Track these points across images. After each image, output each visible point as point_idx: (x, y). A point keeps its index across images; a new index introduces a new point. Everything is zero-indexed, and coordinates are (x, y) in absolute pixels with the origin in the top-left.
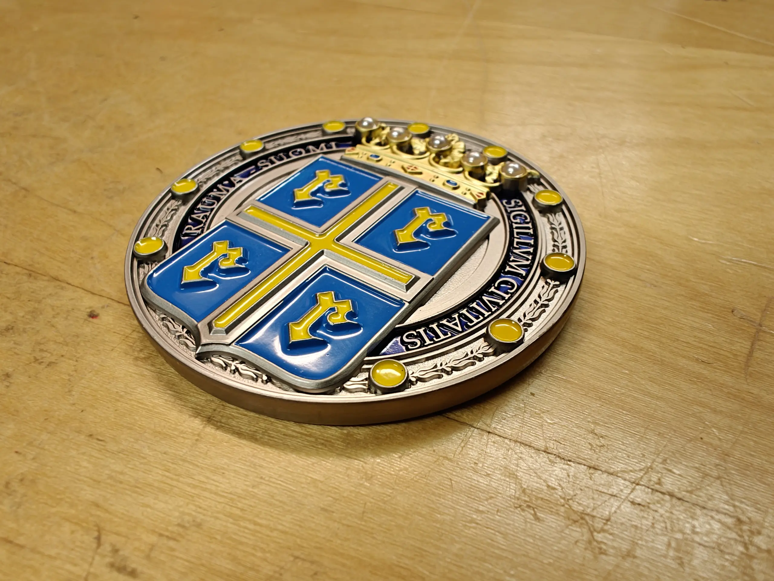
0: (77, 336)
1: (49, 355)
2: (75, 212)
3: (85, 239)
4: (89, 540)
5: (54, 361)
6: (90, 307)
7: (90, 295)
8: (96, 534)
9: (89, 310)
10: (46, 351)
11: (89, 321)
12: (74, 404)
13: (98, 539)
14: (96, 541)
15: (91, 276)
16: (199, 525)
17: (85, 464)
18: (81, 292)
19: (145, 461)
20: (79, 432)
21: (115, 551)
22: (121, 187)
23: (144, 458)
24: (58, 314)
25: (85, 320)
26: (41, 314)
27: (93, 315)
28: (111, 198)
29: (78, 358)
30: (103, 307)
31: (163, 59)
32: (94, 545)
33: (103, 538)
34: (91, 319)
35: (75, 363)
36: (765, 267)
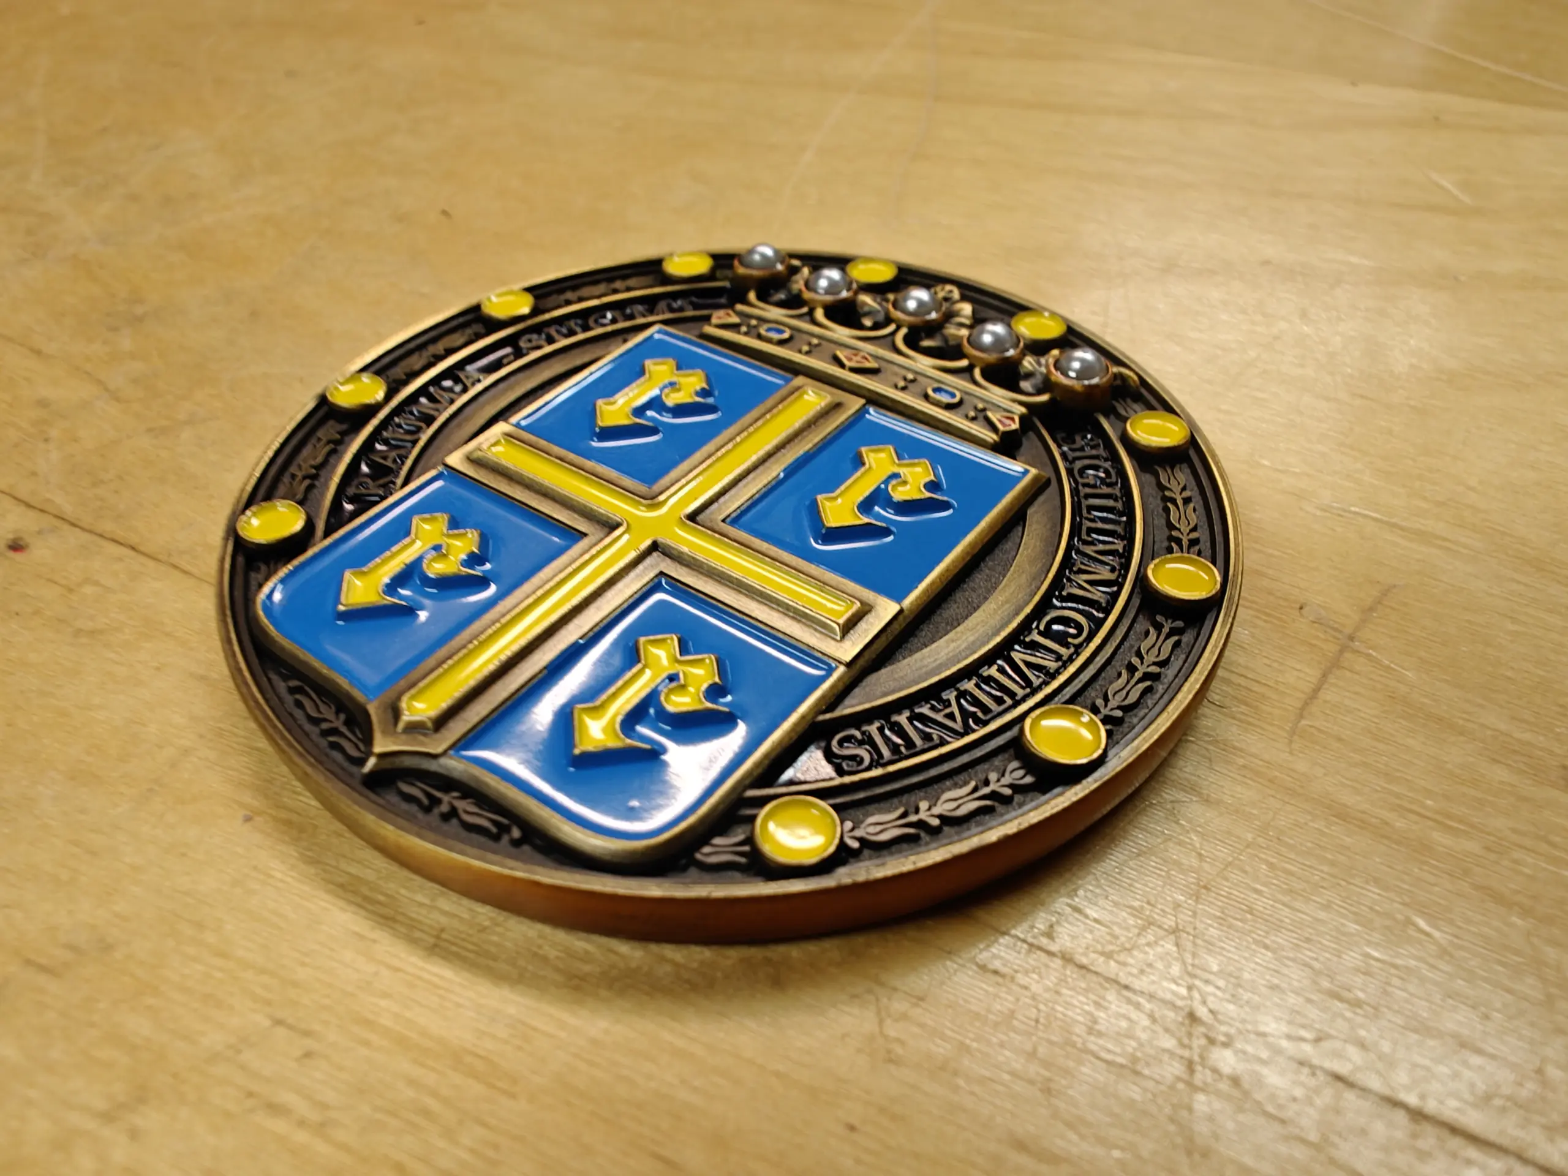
2: (38, 353)
3: (43, 403)
6: (15, 531)
7: (22, 508)
9: (11, 536)
11: (7, 557)
15: (34, 474)
16: (107, 947)
19: (39, 822)
22: (139, 310)
23: (37, 817)
27: (16, 546)
28: (114, 329)
30: (40, 532)
31: (291, 74)
34: (11, 554)
36: (1395, 525)
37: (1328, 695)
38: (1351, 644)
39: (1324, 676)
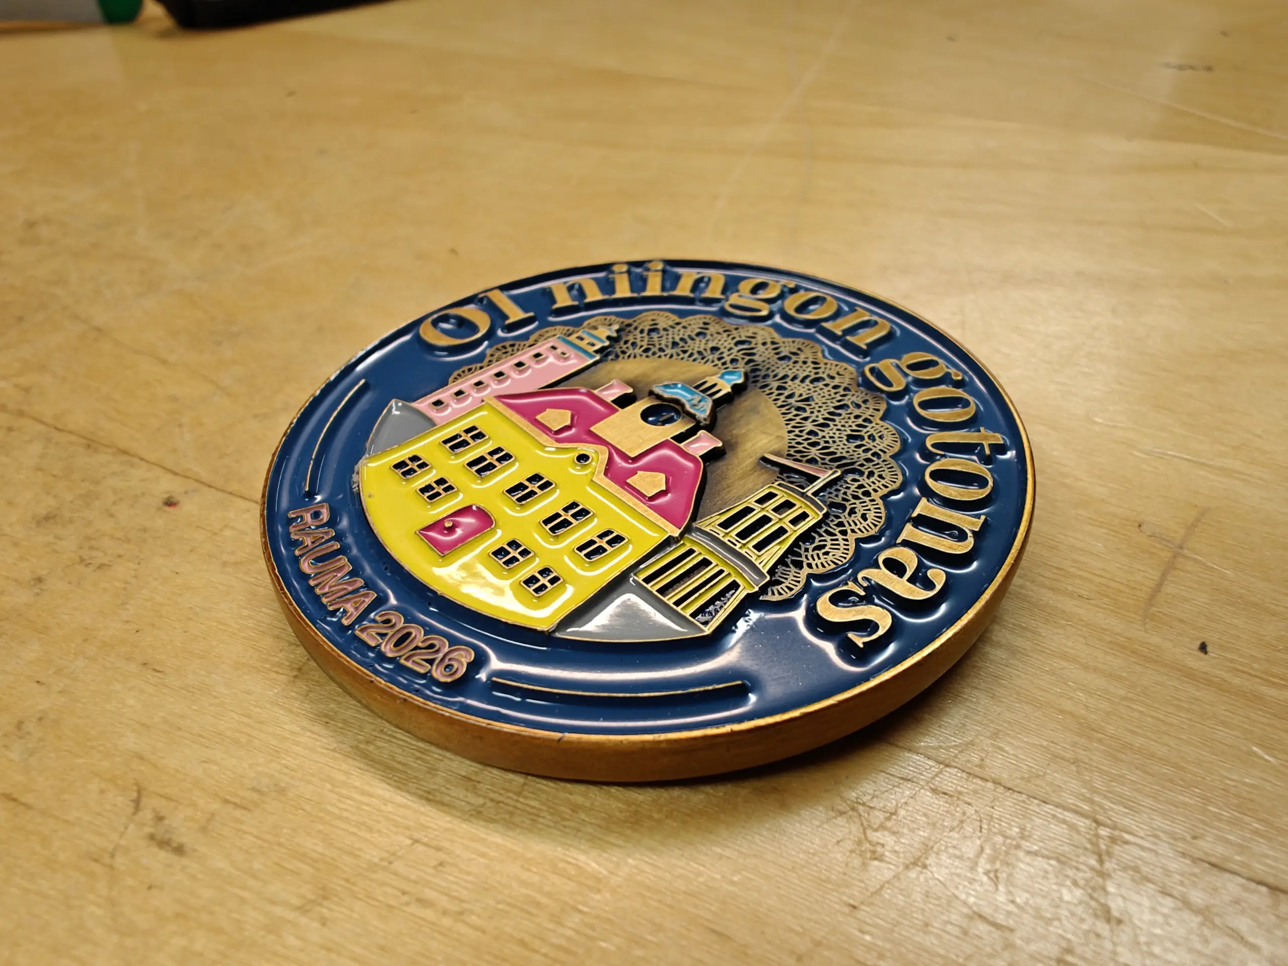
0: (145, 530)
1: (101, 554)
2: (164, 362)
3: (174, 399)
4: (123, 802)
5: (107, 563)
6: (167, 492)
7: (169, 476)
8: (134, 795)
9: (166, 496)
10: (98, 549)
11: (165, 511)
12: (127, 622)
13: (137, 803)
14: (132, 804)
15: (174, 450)
16: (282, 791)
17: (131, 702)
18: (158, 471)
19: (217, 701)
20: (129, 659)
21: (160, 819)
22: (234, 329)
23: (215, 697)
24: (121, 499)
25: (159, 509)
26: (97, 498)
27: (170, 503)
28: (218, 343)
29: (141, 559)
30: (186, 492)
32: (131, 810)
33: (144, 801)
34: (167, 508)
35: (136, 567)
36: (1203, 464)
37: (1169, 589)
38: (1180, 551)
39: (1164, 575)
